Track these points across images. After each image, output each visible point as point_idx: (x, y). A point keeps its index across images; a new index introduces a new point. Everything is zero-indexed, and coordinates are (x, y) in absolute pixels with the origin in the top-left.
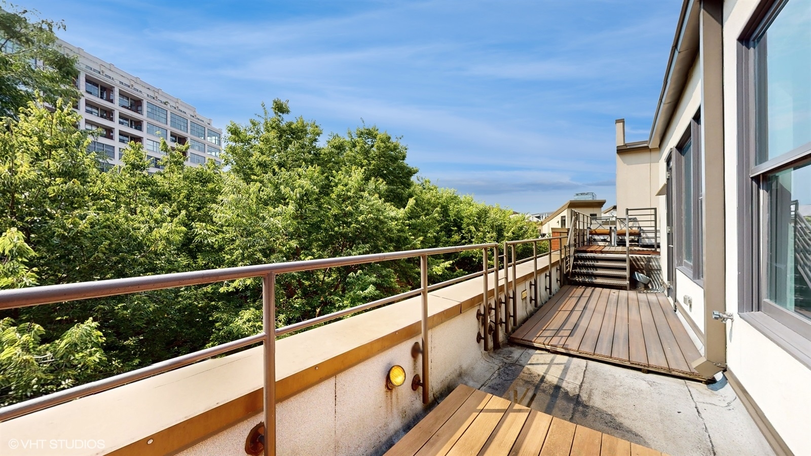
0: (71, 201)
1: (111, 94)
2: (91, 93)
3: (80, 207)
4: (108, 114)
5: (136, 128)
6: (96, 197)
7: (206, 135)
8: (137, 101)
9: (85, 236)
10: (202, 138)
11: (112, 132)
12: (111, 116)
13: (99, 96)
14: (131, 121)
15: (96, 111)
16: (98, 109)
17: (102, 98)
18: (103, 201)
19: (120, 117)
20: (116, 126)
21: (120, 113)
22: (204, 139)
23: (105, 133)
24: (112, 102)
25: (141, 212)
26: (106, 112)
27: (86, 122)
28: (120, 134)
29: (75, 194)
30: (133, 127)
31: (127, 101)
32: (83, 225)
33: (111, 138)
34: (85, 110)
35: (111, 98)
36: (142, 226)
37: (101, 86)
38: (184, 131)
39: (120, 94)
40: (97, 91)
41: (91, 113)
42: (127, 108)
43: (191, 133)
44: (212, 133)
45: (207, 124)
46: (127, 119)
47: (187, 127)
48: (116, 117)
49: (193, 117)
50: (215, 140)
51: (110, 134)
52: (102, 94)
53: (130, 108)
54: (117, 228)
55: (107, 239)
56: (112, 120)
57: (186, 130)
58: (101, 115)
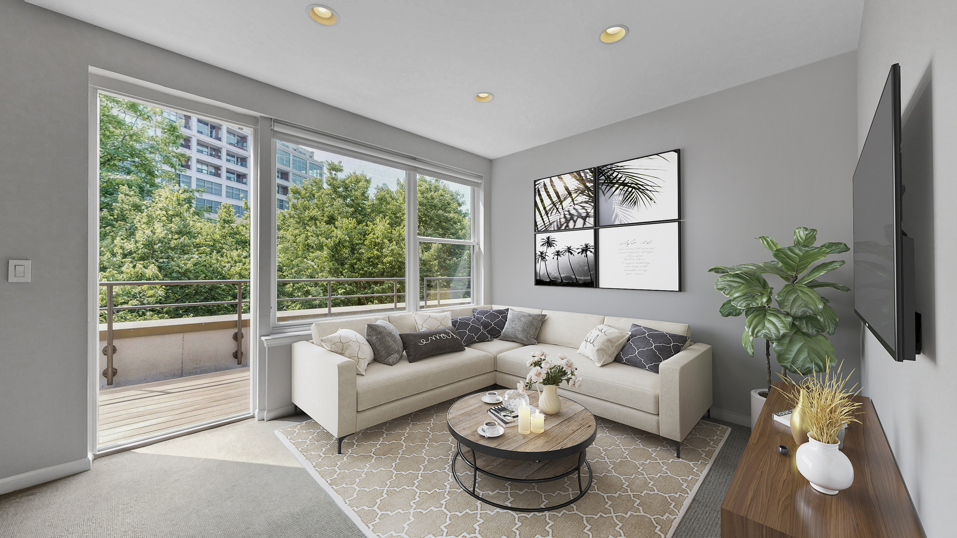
0: (183, 250)
1: (219, 132)
2: (201, 133)
3: (188, 254)
4: (216, 152)
5: (242, 165)
6: (198, 246)
7: (308, 169)
8: (243, 137)
9: (190, 272)
10: (304, 172)
11: (220, 170)
12: (219, 154)
13: (209, 135)
14: (237, 158)
15: (206, 150)
16: (207, 148)
17: (211, 136)
18: (202, 248)
19: (228, 155)
20: (224, 163)
21: (227, 150)
22: (306, 173)
23: (213, 171)
24: (220, 140)
25: (226, 256)
26: (215, 150)
27: (197, 162)
28: (227, 172)
29: (185, 246)
30: (239, 164)
31: (234, 138)
32: (190, 265)
33: (219, 176)
34: (196, 150)
35: (219, 137)
36: (227, 265)
37: (211, 125)
38: (286, 165)
39: (227, 132)
40: (207, 129)
41: (202, 152)
42: (234, 145)
43: (293, 168)
44: (314, 166)
45: (308, 157)
46: (233, 156)
47: (289, 162)
48: (224, 155)
49: (296, 150)
50: (317, 173)
51: (218, 172)
52: (211, 132)
53: (236, 145)
54: (211, 267)
55: (204, 273)
56: (219, 157)
57: (288, 164)
58: (210, 154)
